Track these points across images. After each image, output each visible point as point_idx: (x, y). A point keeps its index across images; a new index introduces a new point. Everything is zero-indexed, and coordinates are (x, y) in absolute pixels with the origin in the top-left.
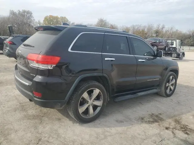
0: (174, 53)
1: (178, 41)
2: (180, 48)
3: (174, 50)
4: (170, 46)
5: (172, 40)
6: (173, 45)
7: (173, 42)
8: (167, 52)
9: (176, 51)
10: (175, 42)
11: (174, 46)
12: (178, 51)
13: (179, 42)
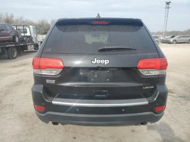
0: (29, 44)
1: (31, 26)
2: (37, 36)
3: (29, 41)
4: (23, 34)
5: (23, 25)
6: (26, 32)
7: (26, 29)
8: (18, 45)
9: (32, 40)
10: (28, 29)
11: (28, 34)
12: (34, 40)
13: (33, 28)
